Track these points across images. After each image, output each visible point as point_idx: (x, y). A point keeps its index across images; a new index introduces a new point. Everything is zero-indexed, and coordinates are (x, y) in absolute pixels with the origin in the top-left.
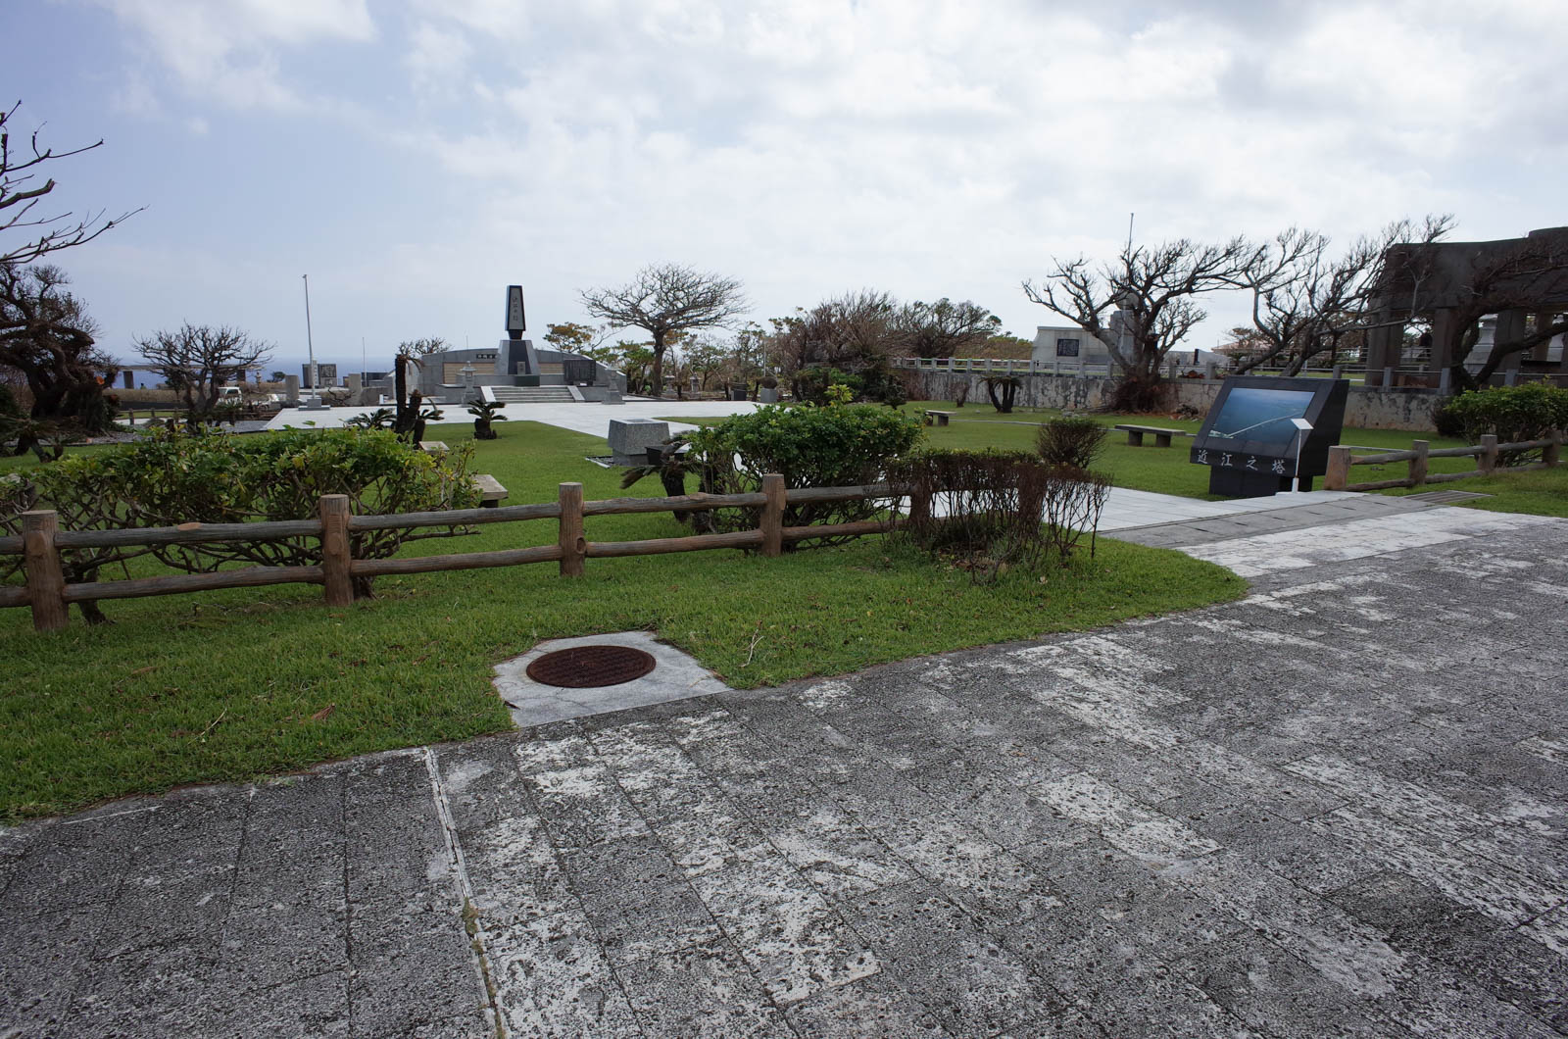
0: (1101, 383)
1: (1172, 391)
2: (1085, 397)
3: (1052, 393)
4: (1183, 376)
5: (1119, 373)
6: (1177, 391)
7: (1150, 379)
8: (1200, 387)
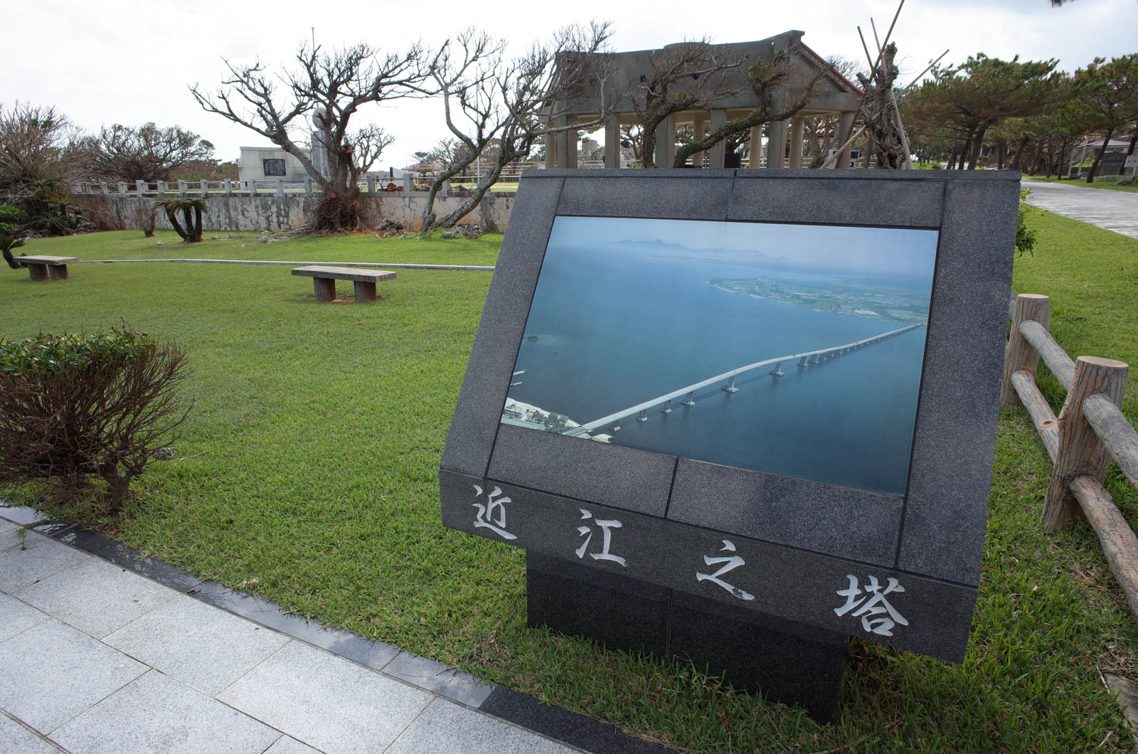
0: (302, 200)
1: (374, 206)
2: (287, 216)
3: (252, 214)
4: (382, 190)
5: (317, 189)
6: (378, 206)
7: (349, 194)
8: (401, 200)
